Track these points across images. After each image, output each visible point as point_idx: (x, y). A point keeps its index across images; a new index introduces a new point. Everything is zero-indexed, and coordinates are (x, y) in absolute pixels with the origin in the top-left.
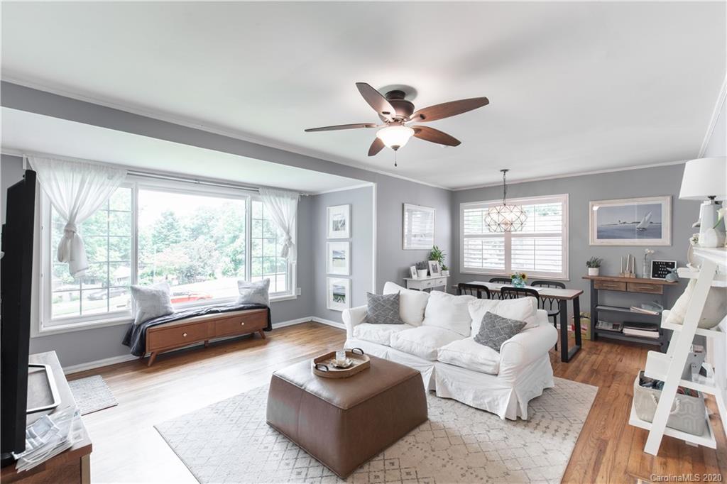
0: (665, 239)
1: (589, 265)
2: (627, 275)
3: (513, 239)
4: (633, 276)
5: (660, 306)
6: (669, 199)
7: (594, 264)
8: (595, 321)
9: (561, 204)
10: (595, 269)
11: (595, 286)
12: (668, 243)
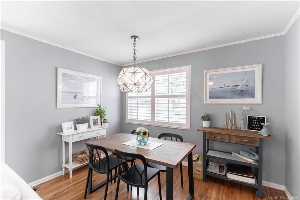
0: (258, 99)
1: (204, 118)
2: (229, 127)
3: (156, 99)
4: (234, 127)
5: (254, 154)
6: (260, 66)
7: (207, 118)
8: (206, 164)
9: (185, 73)
10: (207, 122)
11: (206, 137)
12: (260, 102)
